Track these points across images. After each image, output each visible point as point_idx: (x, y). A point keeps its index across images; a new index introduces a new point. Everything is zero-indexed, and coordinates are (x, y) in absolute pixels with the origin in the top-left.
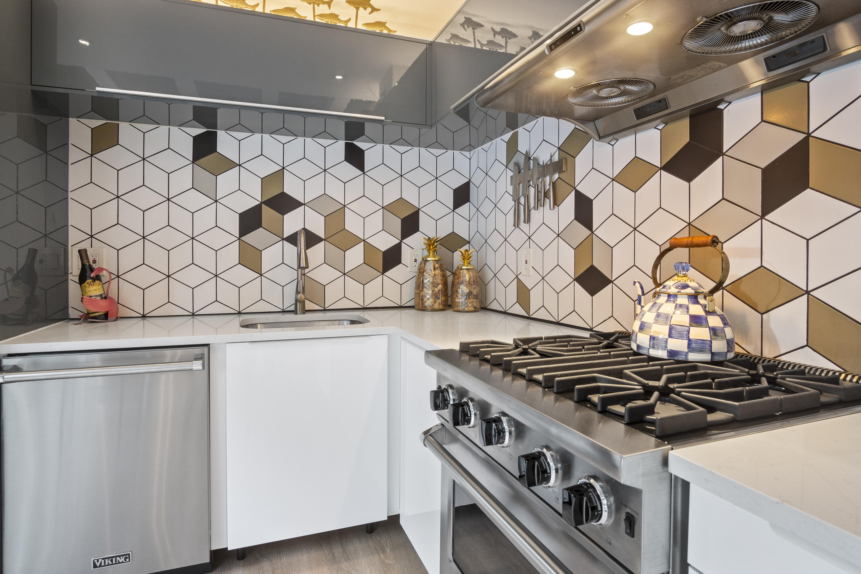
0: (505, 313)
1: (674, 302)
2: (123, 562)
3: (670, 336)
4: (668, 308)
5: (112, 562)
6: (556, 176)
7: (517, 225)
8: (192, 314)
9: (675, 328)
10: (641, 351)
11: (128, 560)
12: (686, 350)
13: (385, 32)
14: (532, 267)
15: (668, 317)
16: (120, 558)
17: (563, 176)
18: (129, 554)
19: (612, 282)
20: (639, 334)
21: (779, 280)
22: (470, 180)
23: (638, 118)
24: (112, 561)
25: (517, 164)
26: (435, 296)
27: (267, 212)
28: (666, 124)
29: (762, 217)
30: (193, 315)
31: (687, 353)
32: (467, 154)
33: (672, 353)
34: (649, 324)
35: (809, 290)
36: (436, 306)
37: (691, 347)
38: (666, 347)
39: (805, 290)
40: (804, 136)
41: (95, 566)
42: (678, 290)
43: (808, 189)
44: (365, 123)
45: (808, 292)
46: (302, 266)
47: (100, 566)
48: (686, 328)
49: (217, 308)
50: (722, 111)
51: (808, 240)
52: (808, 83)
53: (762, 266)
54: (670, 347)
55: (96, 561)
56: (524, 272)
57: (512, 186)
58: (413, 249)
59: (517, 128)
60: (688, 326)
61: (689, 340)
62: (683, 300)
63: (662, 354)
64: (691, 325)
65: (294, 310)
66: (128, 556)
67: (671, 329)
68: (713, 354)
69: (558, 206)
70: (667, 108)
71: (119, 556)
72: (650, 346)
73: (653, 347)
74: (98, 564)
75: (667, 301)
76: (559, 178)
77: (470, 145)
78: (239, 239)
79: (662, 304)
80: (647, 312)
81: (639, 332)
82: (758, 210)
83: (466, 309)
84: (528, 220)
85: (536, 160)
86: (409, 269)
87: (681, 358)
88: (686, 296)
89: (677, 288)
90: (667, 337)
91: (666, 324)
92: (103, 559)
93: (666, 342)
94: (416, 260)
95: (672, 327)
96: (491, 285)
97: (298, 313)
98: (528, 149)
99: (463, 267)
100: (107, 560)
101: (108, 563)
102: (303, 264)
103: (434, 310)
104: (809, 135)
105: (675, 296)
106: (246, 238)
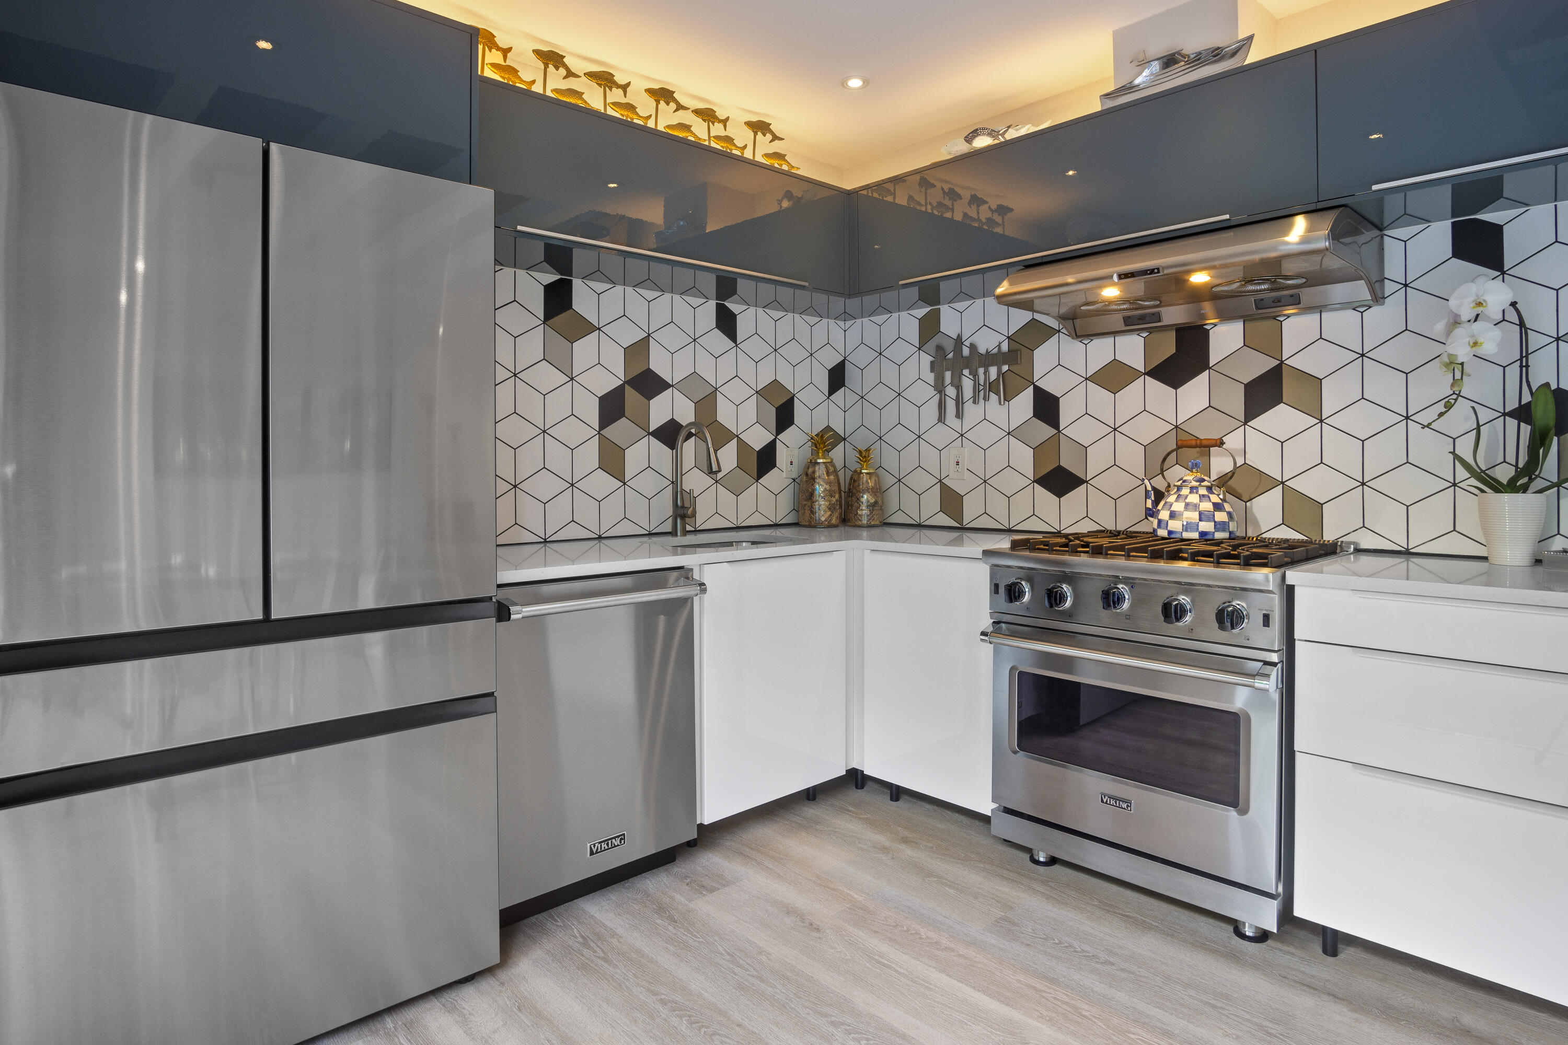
0: (919, 526)
1: (1197, 493)
2: (618, 845)
3: (1200, 520)
4: (1194, 498)
5: (608, 847)
6: (1005, 368)
7: (941, 419)
8: (543, 540)
9: (1203, 513)
10: (1173, 536)
11: (623, 841)
12: (1213, 531)
13: (785, 167)
14: (967, 469)
15: (1196, 506)
16: (616, 840)
17: (1014, 368)
18: (624, 834)
19: (1087, 482)
20: (1170, 521)
21: (1260, 474)
22: (845, 358)
23: (1126, 325)
24: (608, 844)
25: (940, 349)
26: (831, 508)
27: (631, 395)
28: (1151, 333)
29: (1245, 423)
30: (545, 541)
31: (1214, 533)
32: (841, 323)
33: (1203, 534)
34: (1180, 512)
35: (1283, 481)
36: (834, 521)
37: (1216, 527)
38: (1198, 529)
39: (1281, 481)
40: (1279, 362)
41: (592, 853)
42: (1198, 483)
43: (1282, 404)
44: (738, 279)
45: (1283, 483)
46: (714, 470)
47: (597, 852)
48: (1212, 513)
49: (573, 532)
50: (1208, 331)
51: (1282, 443)
52: (1281, 322)
53: (1245, 463)
54: (1200, 529)
55: (592, 846)
56: (953, 475)
57: (933, 374)
58: (788, 447)
59: (938, 303)
60: (1213, 511)
61: (1215, 522)
62: (1203, 491)
63: (1196, 535)
64: (1214, 511)
65: (671, 531)
66: (623, 837)
67: (1200, 514)
68: (1230, 533)
69: (1009, 402)
70: (1160, 321)
71: (614, 838)
72: (1183, 530)
73: (1186, 531)
74: (594, 850)
75: (1190, 493)
76: (1009, 370)
77: (845, 312)
78: (599, 433)
79: (1188, 495)
80: (1175, 504)
81: (1170, 519)
82: (1242, 417)
83: (872, 523)
84: (959, 415)
85: (973, 347)
86: (784, 475)
87: (1210, 537)
88: (1205, 488)
89: (1197, 481)
90: (1198, 521)
91: (1196, 511)
92: (600, 843)
93: (1198, 526)
94: (791, 463)
95: (1201, 513)
96: (893, 494)
97: (679, 534)
98: (958, 331)
99: (863, 471)
100: (603, 844)
101: (604, 848)
102: (715, 468)
103: (830, 526)
104: (1282, 362)
105: (1196, 488)
106: (608, 432)
